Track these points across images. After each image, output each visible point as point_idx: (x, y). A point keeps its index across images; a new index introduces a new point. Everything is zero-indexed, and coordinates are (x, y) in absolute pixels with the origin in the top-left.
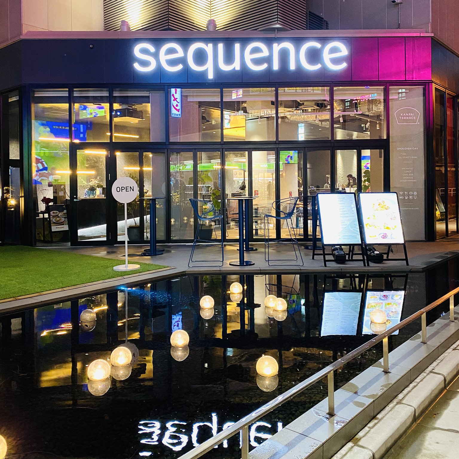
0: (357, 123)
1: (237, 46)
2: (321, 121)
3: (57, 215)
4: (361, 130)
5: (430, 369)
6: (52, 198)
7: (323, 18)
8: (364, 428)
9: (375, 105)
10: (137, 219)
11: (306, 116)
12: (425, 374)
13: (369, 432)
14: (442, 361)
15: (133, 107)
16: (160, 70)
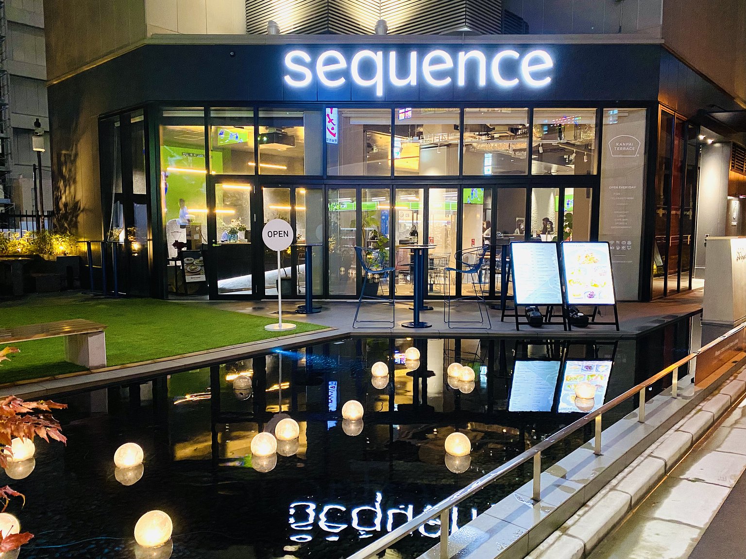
0: (558, 155)
1: (413, 55)
2: (515, 150)
3: (192, 263)
4: (562, 162)
5: (647, 452)
6: (185, 242)
7: (522, 19)
8: (572, 516)
9: (583, 132)
10: (289, 269)
11: (496, 145)
12: (642, 458)
13: (580, 520)
14: (662, 443)
15: (283, 131)
16: (316, 84)
